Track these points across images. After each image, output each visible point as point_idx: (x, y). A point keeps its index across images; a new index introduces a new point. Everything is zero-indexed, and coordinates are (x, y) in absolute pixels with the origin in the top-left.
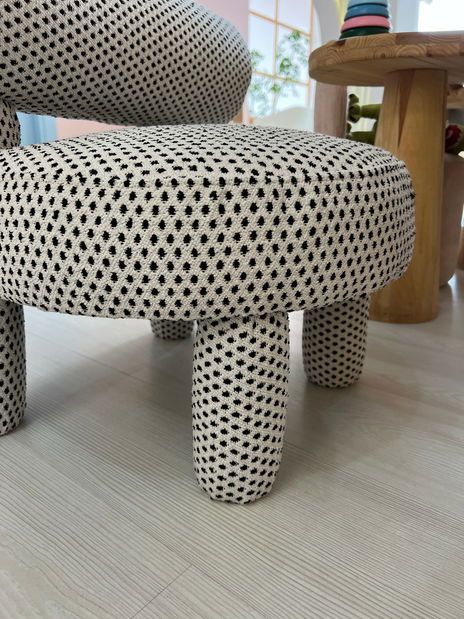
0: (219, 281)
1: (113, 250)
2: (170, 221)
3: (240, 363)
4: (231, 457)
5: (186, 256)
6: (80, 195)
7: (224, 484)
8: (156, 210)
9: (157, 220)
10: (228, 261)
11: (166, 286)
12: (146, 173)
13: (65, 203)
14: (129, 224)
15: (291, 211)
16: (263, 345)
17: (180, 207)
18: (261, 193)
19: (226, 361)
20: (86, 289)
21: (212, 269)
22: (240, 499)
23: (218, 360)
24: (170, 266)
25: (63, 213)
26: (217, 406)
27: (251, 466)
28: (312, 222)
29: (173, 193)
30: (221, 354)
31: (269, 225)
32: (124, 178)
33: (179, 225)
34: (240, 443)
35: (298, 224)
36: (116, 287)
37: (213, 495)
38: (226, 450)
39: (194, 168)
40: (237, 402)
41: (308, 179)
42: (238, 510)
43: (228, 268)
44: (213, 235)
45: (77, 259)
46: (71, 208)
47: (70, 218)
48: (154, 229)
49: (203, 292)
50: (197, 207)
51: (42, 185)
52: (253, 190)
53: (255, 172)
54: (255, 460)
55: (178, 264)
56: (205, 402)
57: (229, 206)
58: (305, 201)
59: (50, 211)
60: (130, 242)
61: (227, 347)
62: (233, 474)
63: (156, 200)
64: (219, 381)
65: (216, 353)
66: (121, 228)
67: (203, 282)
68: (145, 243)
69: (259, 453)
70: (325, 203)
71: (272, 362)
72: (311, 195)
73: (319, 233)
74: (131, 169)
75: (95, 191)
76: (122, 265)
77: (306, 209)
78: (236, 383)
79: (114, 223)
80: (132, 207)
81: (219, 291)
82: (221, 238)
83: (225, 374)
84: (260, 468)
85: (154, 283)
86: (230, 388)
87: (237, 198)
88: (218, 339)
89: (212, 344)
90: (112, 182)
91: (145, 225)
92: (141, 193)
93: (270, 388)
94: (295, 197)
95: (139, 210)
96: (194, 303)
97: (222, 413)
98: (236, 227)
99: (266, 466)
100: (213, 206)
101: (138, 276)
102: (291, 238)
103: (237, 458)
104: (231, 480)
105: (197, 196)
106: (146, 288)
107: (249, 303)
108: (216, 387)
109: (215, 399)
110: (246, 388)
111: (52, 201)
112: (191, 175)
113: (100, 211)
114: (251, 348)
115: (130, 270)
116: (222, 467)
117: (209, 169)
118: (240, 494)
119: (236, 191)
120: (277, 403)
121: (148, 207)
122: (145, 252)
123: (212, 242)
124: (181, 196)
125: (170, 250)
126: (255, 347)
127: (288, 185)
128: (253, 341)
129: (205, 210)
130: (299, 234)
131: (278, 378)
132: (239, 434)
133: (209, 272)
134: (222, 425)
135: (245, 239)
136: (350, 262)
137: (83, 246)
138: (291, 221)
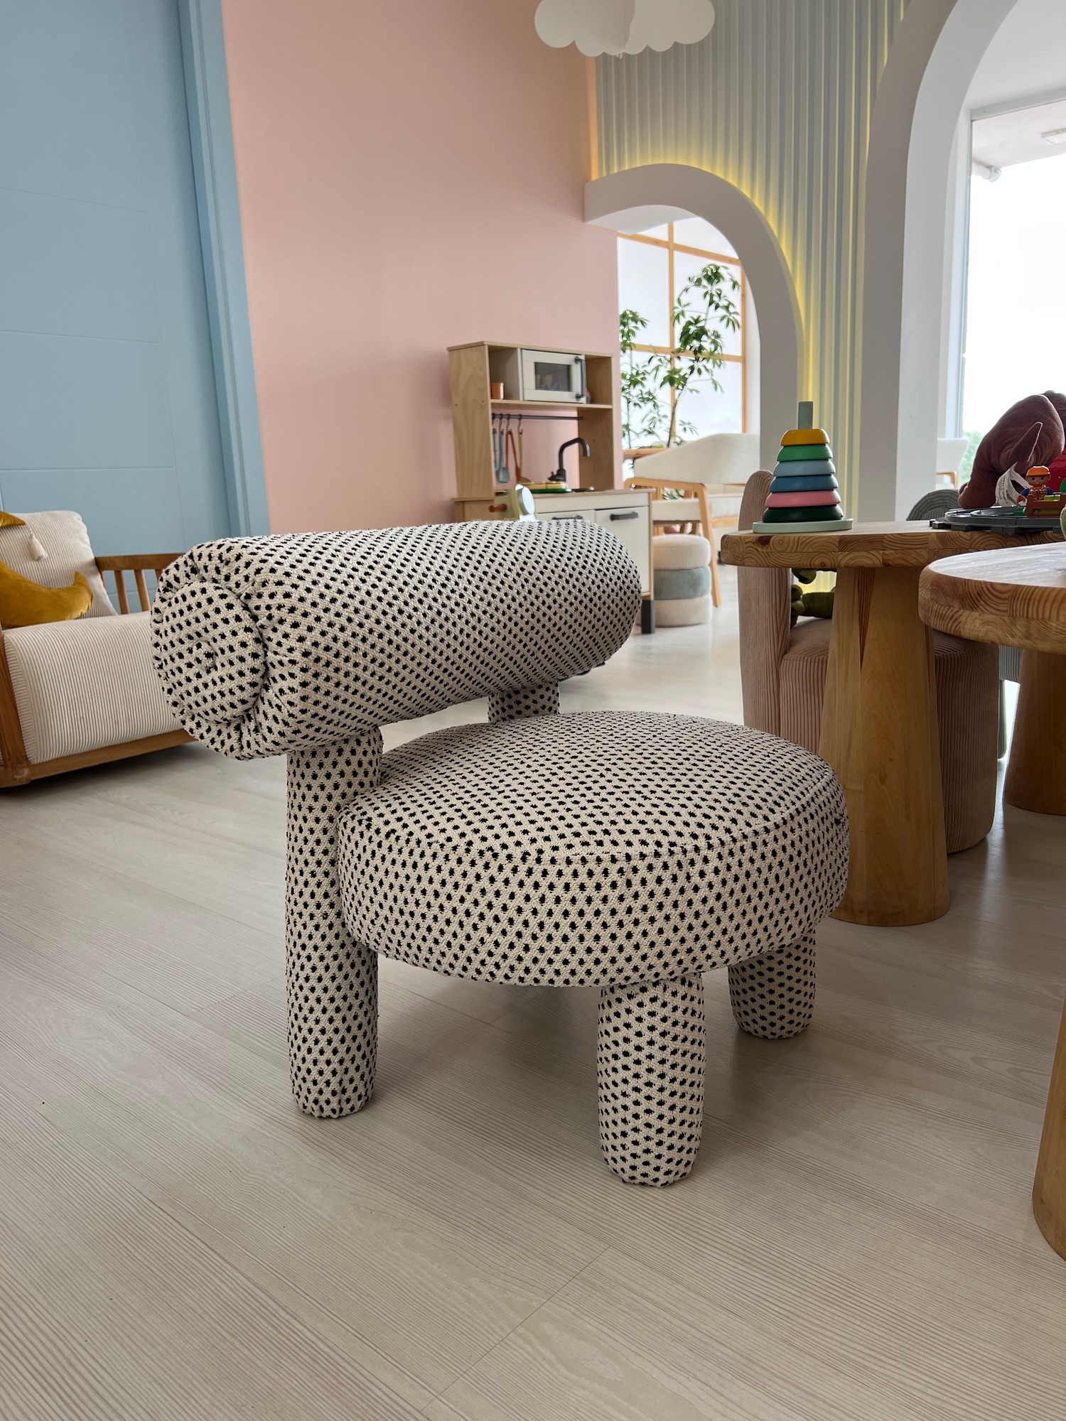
0: (629, 950)
1: (526, 923)
2: (581, 897)
3: (652, 1029)
4: (645, 1131)
5: (597, 928)
6: (493, 871)
7: (638, 1162)
8: (567, 887)
9: (569, 896)
10: (637, 931)
11: (577, 957)
12: (555, 848)
13: (478, 877)
14: (542, 900)
15: (696, 879)
16: (675, 1009)
17: (590, 884)
18: (665, 866)
19: (636, 1027)
20: (497, 958)
21: (621, 940)
22: (656, 1180)
23: (628, 1026)
24: (581, 938)
25: (477, 887)
26: (628, 1075)
27: (668, 1142)
28: (717, 888)
29: (583, 871)
30: (631, 1019)
31: (675, 895)
32: (534, 855)
33: (589, 900)
34: (655, 1115)
35: (704, 892)
36: (528, 957)
37: (626, 1177)
38: (639, 1124)
39: (600, 843)
40: (650, 1070)
41: (710, 847)
42: (657, 1193)
43: (637, 937)
44: (621, 908)
45: (490, 930)
46: (485, 883)
47: (483, 892)
48: (565, 904)
49: (613, 961)
50: (606, 883)
51: (453, 857)
52: (658, 864)
53: (658, 844)
54: (671, 1135)
55: (589, 936)
56: (615, 1070)
57: (636, 880)
58: (709, 869)
59: (463, 884)
60: (542, 916)
61: (637, 1011)
62: (647, 1151)
63: (567, 878)
64: (630, 1048)
65: (625, 1017)
66: (535, 903)
67: (613, 952)
68: (558, 917)
69: (675, 1126)
70: (729, 868)
71: (685, 1026)
72: (715, 862)
73: (725, 897)
74: (541, 843)
75: (508, 867)
76: (534, 937)
77: (711, 876)
78: (647, 1050)
79: (527, 898)
80: (544, 884)
81: (629, 959)
82: (629, 910)
83: (636, 1041)
84: (678, 1144)
85: (566, 953)
86: (641, 1055)
87: (643, 872)
88: (626, 1003)
89: (621, 1008)
90: (524, 859)
91: (558, 900)
92: (552, 870)
93: (684, 1054)
94: (699, 865)
95: (551, 887)
96: (604, 972)
97: (634, 1082)
98: (643, 899)
99: (684, 1142)
100: (621, 882)
101: (549, 948)
102: (697, 906)
103: (652, 1133)
104: (645, 1157)
105: (606, 872)
106: (558, 958)
107: (659, 968)
108: (626, 1054)
109: (625, 1068)
110: (659, 1055)
111: (465, 875)
112: (598, 851)
113: (514, 887)
114: (662, 1012)
115: (542, 941)
116: (636, 1143)
117: (615, 843)
118: (657, 1175)
119: (642, 866)
120: (693, 1070)
121: (560, 885)
122: (557, 926)
123: (621, 915)
124: (590, 874)
125: (581, 923)
126: (666, 1011)
127: (691, 855)
128: (664, 1005)
129: (614, 885)
130: (704, 901)
131: (693, 1042)
132: (652, 1105)
133: (618, 942)
134: (634, 1096)
135: (652, 910)
136: (761, 919)
137: (496, 919)
138: (696, 889)
